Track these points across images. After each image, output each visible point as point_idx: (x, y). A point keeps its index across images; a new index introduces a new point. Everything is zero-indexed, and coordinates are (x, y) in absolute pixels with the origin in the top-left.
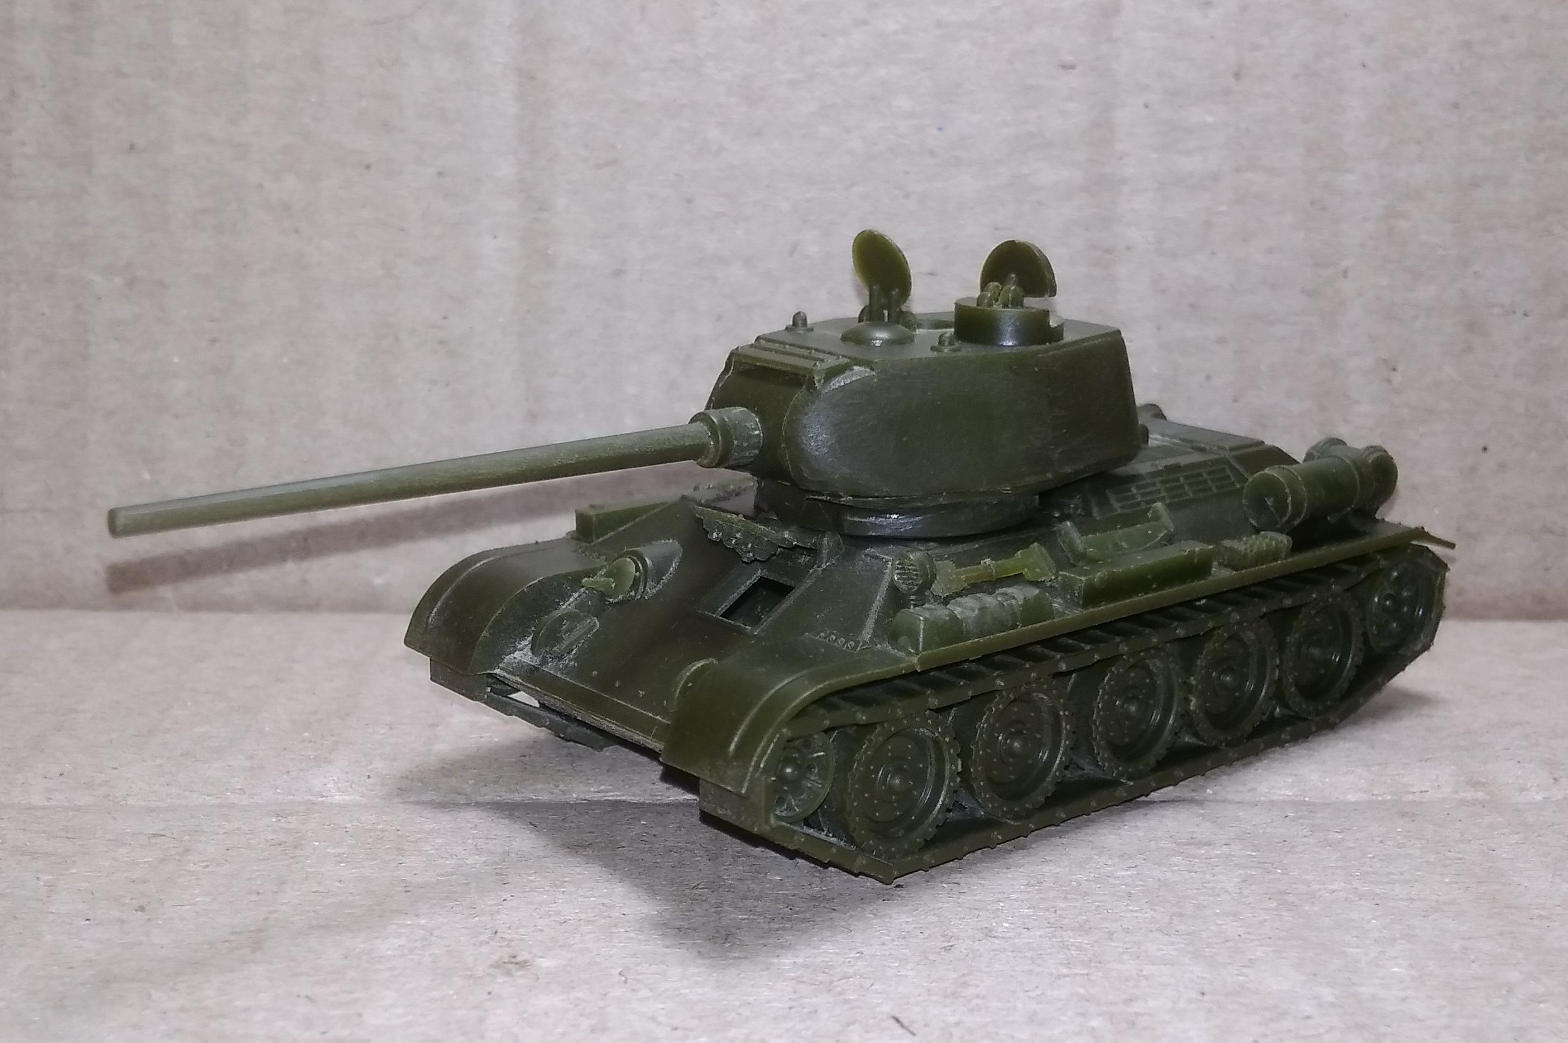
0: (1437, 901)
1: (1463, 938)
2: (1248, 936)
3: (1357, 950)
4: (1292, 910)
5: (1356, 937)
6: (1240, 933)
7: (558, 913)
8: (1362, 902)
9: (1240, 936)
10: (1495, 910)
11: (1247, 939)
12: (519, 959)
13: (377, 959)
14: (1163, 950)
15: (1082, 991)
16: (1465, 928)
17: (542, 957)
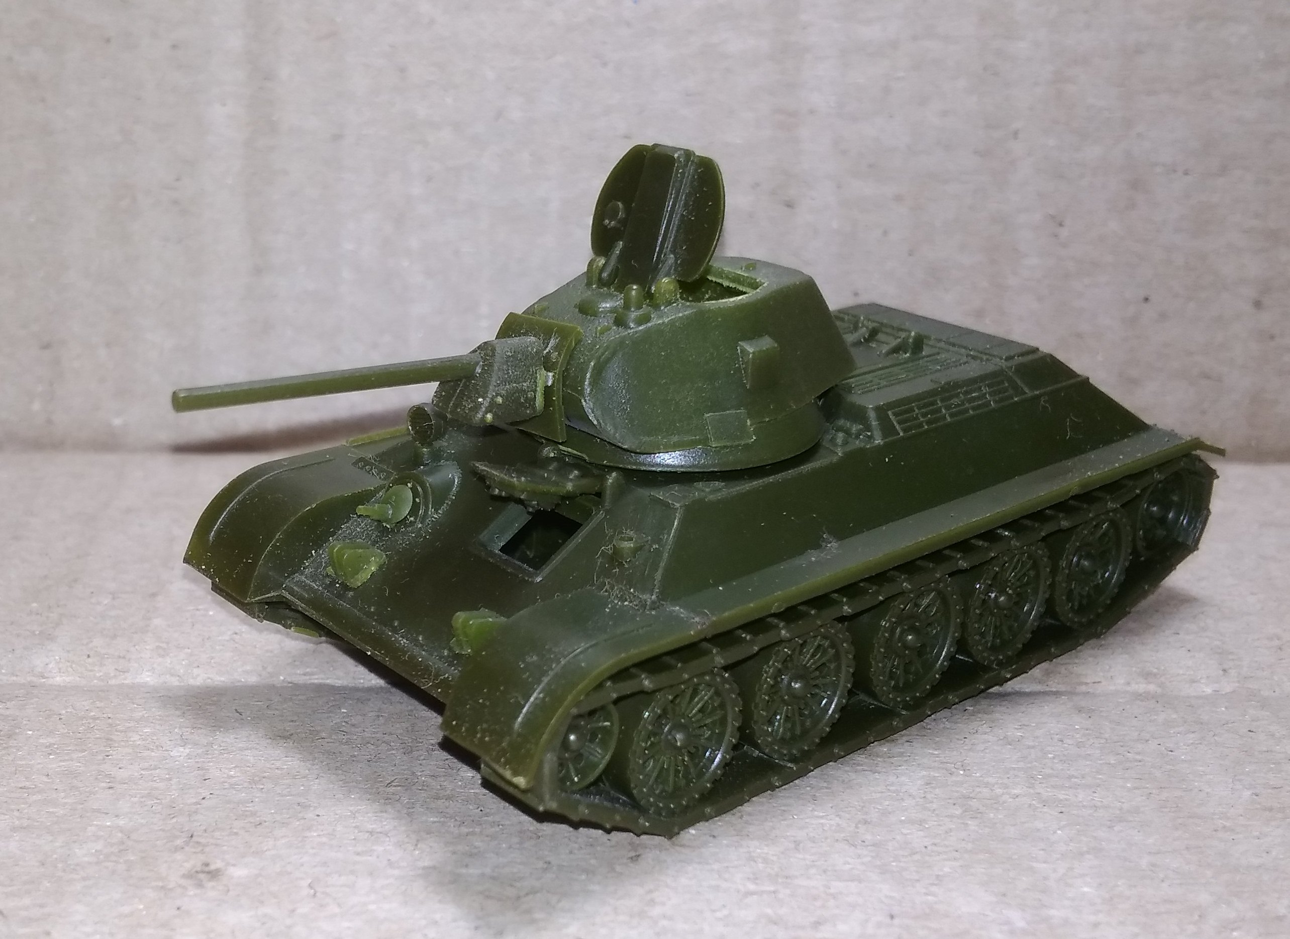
0: (1121, 809)
1: (1150, 853)
2: (935, 848)
3: (1045, 865)
4: (976, 818)
5: (1043, 850)
6: (926, 844)
7: (254, 814)
8: (1045, 809)
9: (926, 847)
10: (1180, 821)
11: (932, 852)
12: (212, 867)
13: (72, 867)
14: (849, 864)
15: (769, 911)
16: (1151, 841)
17: (234, 865)
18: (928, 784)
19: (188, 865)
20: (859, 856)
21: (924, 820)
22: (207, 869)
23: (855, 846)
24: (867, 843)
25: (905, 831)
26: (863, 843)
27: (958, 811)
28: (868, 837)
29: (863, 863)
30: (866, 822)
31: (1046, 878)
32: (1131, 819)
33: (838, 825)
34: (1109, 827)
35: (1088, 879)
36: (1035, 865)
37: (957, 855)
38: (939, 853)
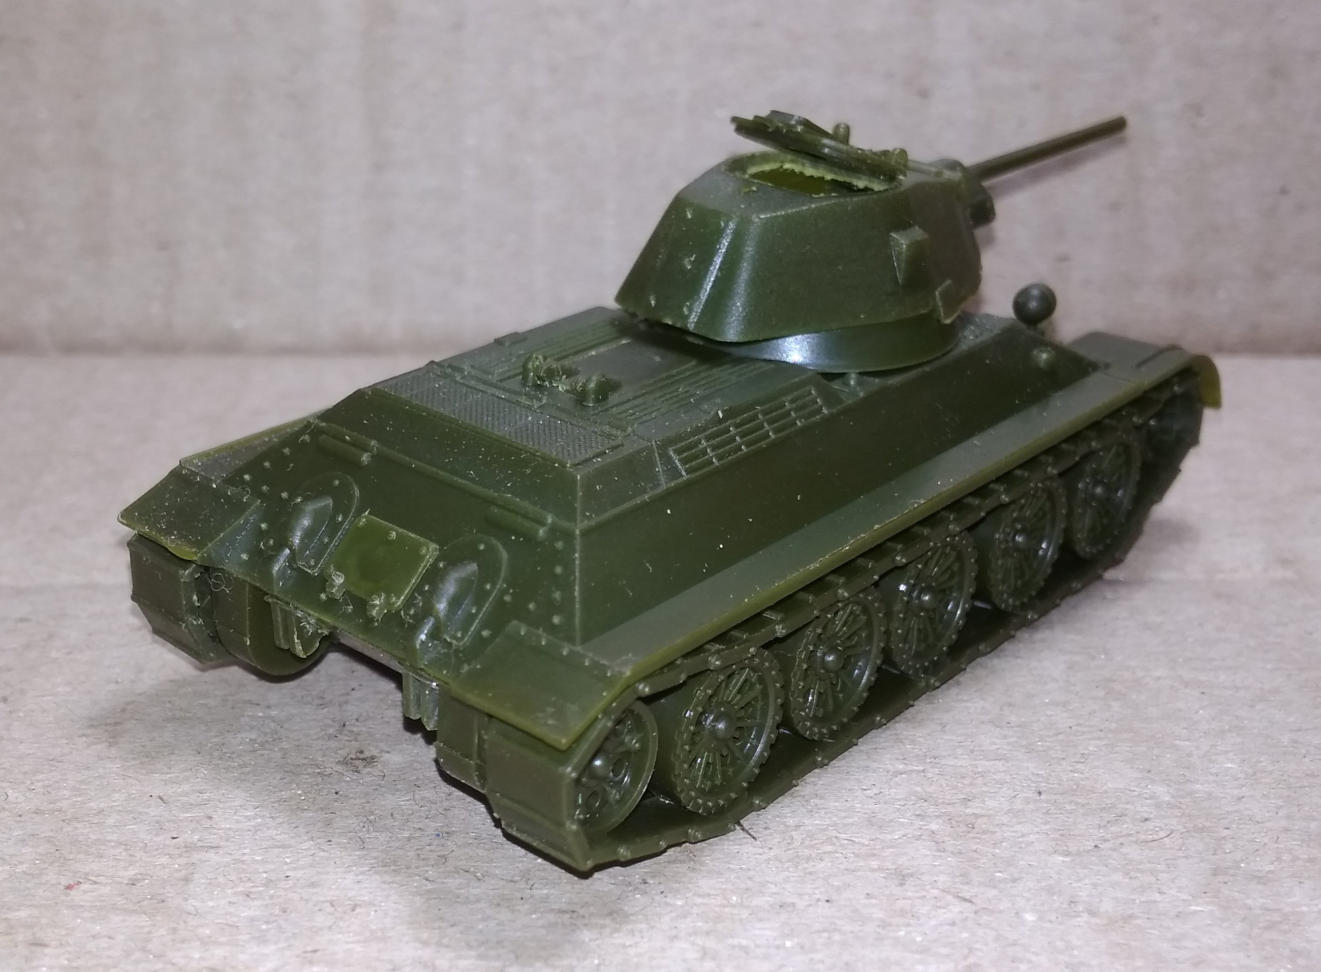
18: (1070, 668)
19: (343, 753)
20: (1005, 737)
21: (1068, 702)
22: (362, 756)
23: (1001, 727)
24: (1012, 725)
25: (1049, 713)
26: (1008, 725)
27: (1101, 694)
28: (1013, 719)
29: (1009, 744)
30: (1010, 705)
31: (1190, 755)
32: (1273, 698)
33: (983, 708)
34: (1250, 707)
35: (1230, 755)
36: (1178, 742)
37: (1101, 734)
38: (1083, 733)
